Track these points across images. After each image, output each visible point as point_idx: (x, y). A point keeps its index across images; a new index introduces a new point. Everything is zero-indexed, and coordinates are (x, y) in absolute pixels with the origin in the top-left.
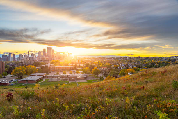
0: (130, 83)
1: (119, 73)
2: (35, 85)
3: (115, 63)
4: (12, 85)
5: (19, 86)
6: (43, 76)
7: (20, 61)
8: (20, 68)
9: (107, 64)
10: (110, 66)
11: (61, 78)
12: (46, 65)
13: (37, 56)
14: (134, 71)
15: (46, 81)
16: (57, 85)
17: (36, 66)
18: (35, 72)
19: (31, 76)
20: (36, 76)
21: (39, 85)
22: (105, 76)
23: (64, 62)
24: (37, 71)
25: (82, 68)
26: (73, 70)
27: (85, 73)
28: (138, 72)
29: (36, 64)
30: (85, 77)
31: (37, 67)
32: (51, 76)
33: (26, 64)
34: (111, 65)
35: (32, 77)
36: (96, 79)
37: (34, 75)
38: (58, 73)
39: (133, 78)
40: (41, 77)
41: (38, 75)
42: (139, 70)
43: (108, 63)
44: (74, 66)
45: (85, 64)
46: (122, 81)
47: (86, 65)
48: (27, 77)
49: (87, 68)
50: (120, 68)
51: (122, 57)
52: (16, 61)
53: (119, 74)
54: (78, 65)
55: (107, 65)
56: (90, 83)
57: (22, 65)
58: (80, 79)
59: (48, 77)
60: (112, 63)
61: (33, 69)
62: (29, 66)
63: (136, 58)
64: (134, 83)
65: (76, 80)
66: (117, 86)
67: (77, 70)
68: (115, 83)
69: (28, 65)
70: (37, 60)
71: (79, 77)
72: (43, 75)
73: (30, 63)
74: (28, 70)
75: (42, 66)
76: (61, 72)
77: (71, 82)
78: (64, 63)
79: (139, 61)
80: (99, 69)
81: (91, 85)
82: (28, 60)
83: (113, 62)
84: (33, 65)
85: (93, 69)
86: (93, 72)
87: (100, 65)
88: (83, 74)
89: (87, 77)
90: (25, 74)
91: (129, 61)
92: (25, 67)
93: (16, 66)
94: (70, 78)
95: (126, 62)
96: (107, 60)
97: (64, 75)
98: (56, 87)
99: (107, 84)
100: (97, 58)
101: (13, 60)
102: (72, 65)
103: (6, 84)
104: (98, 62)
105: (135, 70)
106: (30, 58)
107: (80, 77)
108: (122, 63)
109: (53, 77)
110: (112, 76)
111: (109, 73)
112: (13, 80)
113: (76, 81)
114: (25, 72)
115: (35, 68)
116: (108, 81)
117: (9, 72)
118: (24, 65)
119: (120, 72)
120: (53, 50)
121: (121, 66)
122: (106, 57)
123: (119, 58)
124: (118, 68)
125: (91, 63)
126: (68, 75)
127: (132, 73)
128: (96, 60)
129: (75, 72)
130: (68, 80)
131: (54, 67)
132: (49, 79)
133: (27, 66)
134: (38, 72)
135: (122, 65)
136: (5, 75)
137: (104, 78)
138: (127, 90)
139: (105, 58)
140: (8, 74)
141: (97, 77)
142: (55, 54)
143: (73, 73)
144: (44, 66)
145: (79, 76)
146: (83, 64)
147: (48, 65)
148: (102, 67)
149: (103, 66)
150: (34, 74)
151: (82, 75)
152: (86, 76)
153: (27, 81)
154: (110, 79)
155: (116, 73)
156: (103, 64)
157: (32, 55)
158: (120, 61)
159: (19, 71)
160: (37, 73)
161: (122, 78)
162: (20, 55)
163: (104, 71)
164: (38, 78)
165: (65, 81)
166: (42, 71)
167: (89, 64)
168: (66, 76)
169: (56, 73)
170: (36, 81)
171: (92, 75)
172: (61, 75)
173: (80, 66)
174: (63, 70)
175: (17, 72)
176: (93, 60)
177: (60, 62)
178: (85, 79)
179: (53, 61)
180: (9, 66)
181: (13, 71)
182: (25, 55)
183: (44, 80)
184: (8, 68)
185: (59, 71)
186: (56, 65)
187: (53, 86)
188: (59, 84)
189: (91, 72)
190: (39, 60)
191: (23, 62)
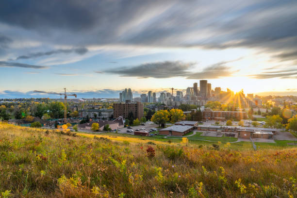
2: (182, 140)
4: (151, 136)
5: (160, 138)
6: (192, 127)
7: (162, 103)
8: (161, 113)
11: (222, 131)
12: (198, 109)
13: (184, 96)
15: (198, 135)
16: (214, 143)
17: (183, 111)
18: (182, 120)
19: (176, 124)
20: (183, 125)
21: (187, 140)
23: (228, 105)
24: (184, 118)
25: (265, 115)
26: (245, 118)
29: (184, 108)
30: (272, 133)
32: (206, 126)
33: (169, 107)
35: (177, 126)
36: (296, 139)
40: (190, 127)
41: (186, 125)
44: (248, 112)
45: (271, 108)
47: (273, 110)
49: (274, 116)
52: (156, 102)
54: (256, 110)
57: (165, 109)
58: (260, 138)
59: (201, 129)
61: (179, 114)
62: (173, 110)
67: (254, 119)
69: (172, 108)
70: (185, 102)
71: (257, 133)
72: (192, 125)
73: (174, 105)
74: (171, 115)
75: (192, 111)
76: (223, 121)
77: (242, 140)
78: (228, 107)
82: (172, 100)
84: (179, 109)
85: (290, 120)
86: (288, 125)
88: (265, 127)
89: (275, 135)
90: (169, 122)
92: (169, 110)
93: (156, 110)
94: (239, 134)
97: (229, 127)
98: (215, 146)
101: (153, 101)
102: (244, 111)
103: (144, 134)
106: (174, 99)
107: (259, 133)
109: (209, 129)
112: (153, 129)
113: (251, 139)
114: (168, 119)
115: (182, 113)
117: (148, 118)
118: (167, 108)
120: (208, 84)
125: (285, 107)
126: (236, 128)
129: (249, 123)
130: (236, 137)
131: (212, 113)
132: (202, 131)
134: (186, 120)
136: (144, 121)
140: (147, 120)
142: (212, 90)
143: (245, 125)
144: (196, 110)
145: (257, 131)
146: (267, 108)
147: (201, 109)
150: (180, 123)
151: (263, 129)
153: (170, 131)
157: (178, 93)
159: (160, 116)
160: (184, 122)
162: (162, 94)
164: (186, 128)
165: (230, 137)
166: (192, 117)
167: (280, 109)
168: (232, 129)
169: (214, 122)
170: (183, 134)
171: (287, 130)
172: (223, 126)
173: (259, 113)
174: (227, 118)
175: (158, 119)
176: (290, 102)
177: (221, 105)
178: (270, 137)
179: (209, 103)
180: (148, 109)
181: (152, 116)
182: (168, 94)
183: (195, 132)
184: (148, 112)
185: (219, 120)
186: (214, 109)
187: (210, 145)
188: (219, 142)
189: (284, 125)
190: (187, 100)
191: (165, 104)
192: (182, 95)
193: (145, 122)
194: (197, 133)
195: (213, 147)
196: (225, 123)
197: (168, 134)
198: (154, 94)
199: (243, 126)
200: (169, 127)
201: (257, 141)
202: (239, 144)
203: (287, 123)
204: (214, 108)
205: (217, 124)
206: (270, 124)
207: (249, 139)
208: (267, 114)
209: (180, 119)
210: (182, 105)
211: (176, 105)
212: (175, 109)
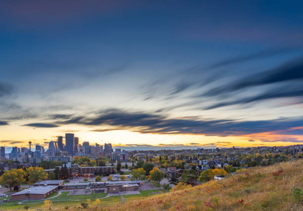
0: (217, 195)
1: (198, 177)
2: (43, 203)
3: (191, 159)
5: (11, 206)
6: (57, 186)
7: (14, 159)
8: (14, 172)
9: (176, 161)
10: (181, 165)
11: (92, 188)
12: (64, 165)
13: (46, 151)
14: (225, 172)
15: (64, 196)
16: (83, 202)
17: (44, 169)
18: (44, 180)
19: (34, 186)
20: (44, 186)
21: (50, 202)
22: (174, 184)
23: (97, 160)
24: (47, 177)
25: (131, 169)
26: (114, 173)
27: (136, 178)
28: (233, 175)
29: (46, 165)
30: (137, 185)
31: (46, 170)
32: (73, 185)
33: (26, 165)
34: (183, 164)
35: (37, 188)
36: (156, 189)
37: (41, 185)
38: (87, 180)
39: (224, 186)
40: (55, 187)
41: (48, 185)
42: (234, 171)
43: (178, 160)
44: (116, 166)
45: (137, 162)
46: (204, 191)
47: (138, 164)
48: (27, 188)
49: (140, 170)
50: (200, 167)
51: (202, 149)
52: (6, 159)
53: (199, 179)
54: (123, 164)
55: (176, 164)
56: (147, 196)
57: (18, 168)
58: (128, 190)
59: (67, 188)
60: (186, 159)
61: (40, 173)
62: (31, 168)
63: (228, 149)
64: (226, 194)
65: (120, 191)
66: (195, 200)
67: (122, 173)
68: (192, 196)
69: (29, 166)
70: (47, 158)
71: (125, 186)
72: (58, 184)
73: (33, 162)
74: (29, 175)
75: (57, 168)
76: (92, 177)
77: (112, 195)
78: (97, 162)
79: (233, 155)
80: (162, 171)
81: (147, 199)
82: (30, 156)
83: (187, 157)
84: (39, 166)
85: (151, 172)
86: (150, 176)
87: (164, 163)
88: (132, 180)
89: (140, 186)
90: (25, 183)
91: (215, 156)
92: (25, 169)
93: (6, 169)
94: (108, 189)
95: (211, 156)
96: (176, 154)
97: (98, 183)
98: (83, 205)
99: (177, 197)
100: (158, 152)
101: (1, 158)
102: (112, 165)
104: (160, 158)
105: (227, 171)
106: (32, 154)
107: (127, 186)
108: (203, 159)
109: (76, 187)
110: (186, 183)
111: (181, 177)
113: (120, 193)
114: (24, 180)
115: (43, 172)
116: (179, 191)
118: (22, 166)
119: (200, 175)
121: (202, 164)
122: (173, 149)
123: (197, 151)
124: (195, 167)
125: (147, 161)
126: (105, 183)
127: (222, 176)
128: (156, 155)
129: (118, 177)
130: (105, 192)
131: (80, 169)
132: (69, 191)
133: (28, 168)
134: (48, 179)
135: (204, 163)
137: (171, 187)
138: (212, 208)
139: (172, 151)
141: (159, 186)
142: (80, 145)
143: (113, 179)
144: (61, 167)
145: (125, 184)
146: (133, 162)
147: (67, 165)
148: (167, 167)
149: (169, 165)
150: (41, 183)
151: (130, 182)
152: (139, 184)
153: (27, 195)
154: (182, 189)
155: (193, 178)
156: (168, 162)
157: (38, 147)
158: (199, 155)
159: (12, 177)
160: (46, 181)
161: (204, 185)
162: (14, 149)
163: (170, 175)
164: (49, 189)
165: (100, 193)
166: (56, 176)
167: (143, 162)
168: (101, 185)
169: (82, 179)
170: (45, 196)
171: (149, 181)
172: (92, 183)
173: (126, 167)
174: (96, 174)
175: (8, 181)
176: (151, 156)
177: (89, 161)
178: (136, 189)
179: (77, 158)
182: (23, 149)
183: (60, 193)
185: (87, 176)
186: (82, 165)
187: (78, 204)
188: (89, 200)
189: (147, 177)
190: (50, 156)
191: (20, 161)
192: (44, 150)
194: (62, 193)
195: (81, 207)
196: (94, 179)
197: (25, 199)
199: (112, 181)
200: (25, 190)
201: (125, 194)
202: (108, 199)
203: (149, 174)
204: (82, 163)
205: (86, 181)
206: (135, 177)
207: (118, 193)
208: (133, 167)
209: (40, 179)
210: (43, 162)
211: (34, 162)
212: (33, 166)
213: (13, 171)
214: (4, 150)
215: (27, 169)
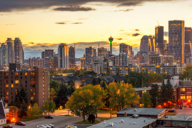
6: (154, 120)
8: (89, 91)
12: (166, 81)
17: (134, 86)
18: (133, 106)
19: (119, 115)
20: (134, 117)
31: (136, 89)
35: (123, 119)
37: (129, 115)
40: (151, 121)
41: (140, 116)
48: (107, 119)
52: (76, 68)
57: (95, 82)
59: (172, 124)
61: (127, 93)
69: (111, 81)
70: (137, 66)
72: (155, 116)
73: (115, 73)
74: (110, 96)
75: (153, 86)
82: (111, 64)
84: (126, 82)
90: (103, 110)
92: (103, 86)
101: (70, 66)
106: (114, 59)
114: (103, 104)
115: (132, 92)
118: (99, 80)
120: (186, 28)
133: (108, 83)
136: (51, 109)
140: (57, 107)
144: (160, 84)
147: (171, 81)
150: (130, 111)
157: (123, 47)
159: (85, 99)
160: (136, 109)
162: (89, 50)
164: (141, 123)
166: (153, 100)
175: (80, 103)
179: (188, 68)
180: (60, 82)
181: (69, 98)
184: (58, 89)
190: (142, 64)
191: (96, 72)
192: (132, 53)
193: (53, 112)
198: (72, 50)
209: (127, 104)
210: (131, 74)
211: (117, 74)
212: (116, 81)
213: (87, 88)
214: (74, 52)
215: (107, 86)
